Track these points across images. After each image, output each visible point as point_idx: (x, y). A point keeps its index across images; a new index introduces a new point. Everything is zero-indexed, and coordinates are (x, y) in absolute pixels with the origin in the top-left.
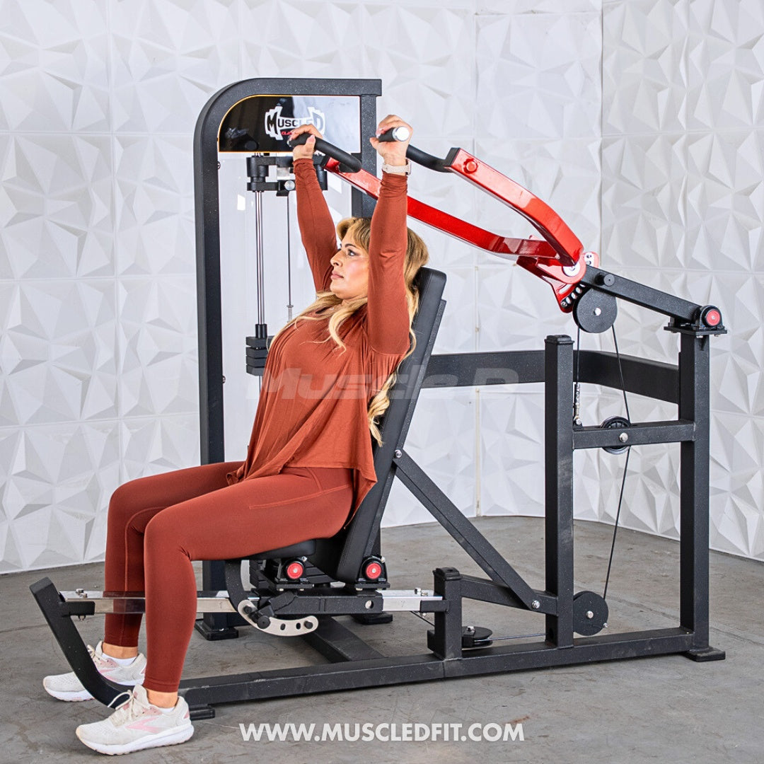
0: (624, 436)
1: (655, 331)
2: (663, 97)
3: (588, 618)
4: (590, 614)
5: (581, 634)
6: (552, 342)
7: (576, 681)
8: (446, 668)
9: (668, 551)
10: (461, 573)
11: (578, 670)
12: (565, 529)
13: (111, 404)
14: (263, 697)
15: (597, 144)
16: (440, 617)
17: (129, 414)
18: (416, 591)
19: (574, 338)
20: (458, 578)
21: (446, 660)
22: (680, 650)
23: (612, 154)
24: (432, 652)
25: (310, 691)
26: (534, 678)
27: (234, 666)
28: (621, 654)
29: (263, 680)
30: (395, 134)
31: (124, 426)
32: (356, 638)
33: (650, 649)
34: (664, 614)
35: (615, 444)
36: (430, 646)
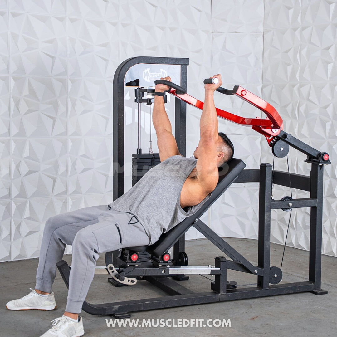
0: (290, 204)
1: (285, 162)
2: (290, 68)
3: (275, 277)
4: (276, 276)
5: (272, 284)
6: (263, 166)
7: (271, 303)
8: (220, 297)
9: (290, 251)
10: (226, 259)
11: (271, 298)
12: (267, 241)
13: (65, 190)
14: (149, 309)
15: (261, 87)
16: (218, 277)
17: (71, 194)
18: (209, 266)
19: (272, 165)
20: (226, 261)
21: (220, 294)
22: (310, 290)
23: (267, 91)
24: (213, 291)
25: (167, 307)
26: (254, 302)
27: (131, 297)
28: (287, 292)
29: (149, 302)
30: (213, 81)
31: (69, 198)
32: (180, 285)
33: (298, 290)
34: (297, 276)
35: (287, 207)
36: (212, 289)
